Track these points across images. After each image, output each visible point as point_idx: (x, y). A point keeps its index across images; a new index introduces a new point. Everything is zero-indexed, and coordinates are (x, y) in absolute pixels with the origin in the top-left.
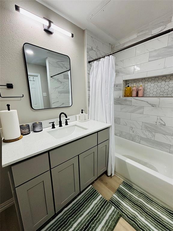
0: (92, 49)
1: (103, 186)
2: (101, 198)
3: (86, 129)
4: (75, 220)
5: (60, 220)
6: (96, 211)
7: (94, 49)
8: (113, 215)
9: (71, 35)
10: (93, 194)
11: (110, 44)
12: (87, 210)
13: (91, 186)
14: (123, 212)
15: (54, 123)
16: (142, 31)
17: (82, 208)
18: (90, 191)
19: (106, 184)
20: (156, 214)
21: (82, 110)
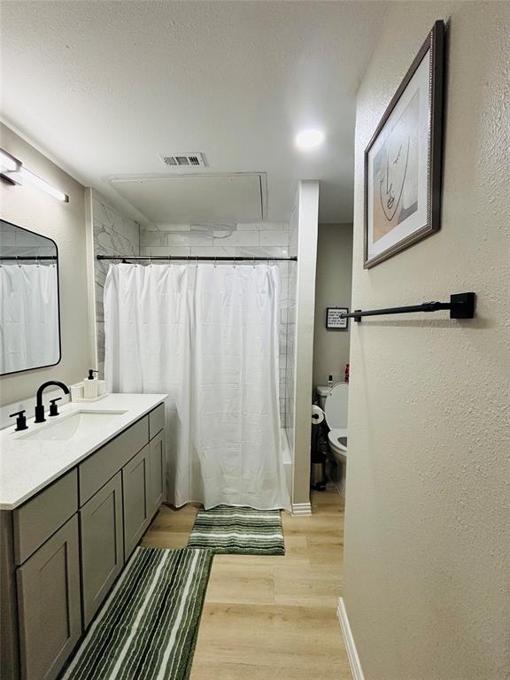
0: (104, 231)
1: (165, 533)
2: (170, 552)
3: (121, 413)
4: (131, 620)
5: (92, 649)
6: (169, 577)
7: (107, 230)
8: (202, 560)
9: (64, 198)
10: (150, 559)
11: (136, 222)
12: (148, 589)
13: (139, 548)
14: (214, 547)
15: (24, 414)
16: (197, 225)
17: (136, 594)
18: (140, 559)
19: (169, 528)
20: (258, 520)
21: (91, 372)
